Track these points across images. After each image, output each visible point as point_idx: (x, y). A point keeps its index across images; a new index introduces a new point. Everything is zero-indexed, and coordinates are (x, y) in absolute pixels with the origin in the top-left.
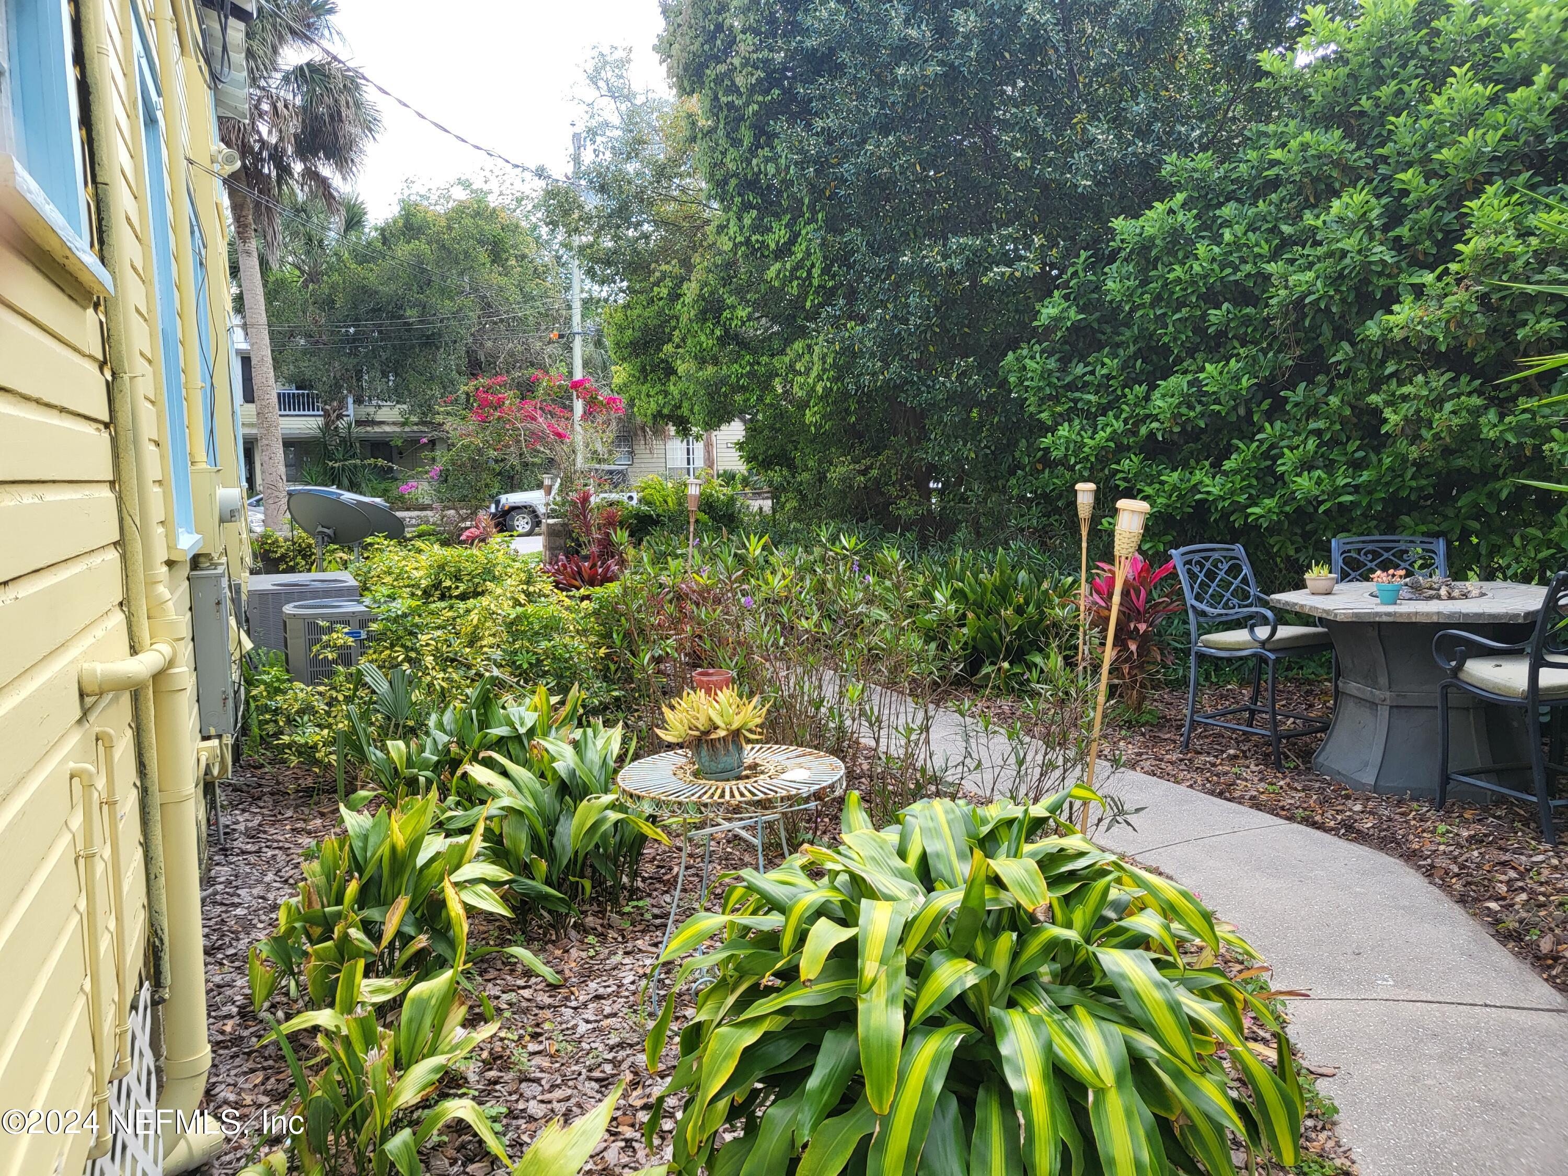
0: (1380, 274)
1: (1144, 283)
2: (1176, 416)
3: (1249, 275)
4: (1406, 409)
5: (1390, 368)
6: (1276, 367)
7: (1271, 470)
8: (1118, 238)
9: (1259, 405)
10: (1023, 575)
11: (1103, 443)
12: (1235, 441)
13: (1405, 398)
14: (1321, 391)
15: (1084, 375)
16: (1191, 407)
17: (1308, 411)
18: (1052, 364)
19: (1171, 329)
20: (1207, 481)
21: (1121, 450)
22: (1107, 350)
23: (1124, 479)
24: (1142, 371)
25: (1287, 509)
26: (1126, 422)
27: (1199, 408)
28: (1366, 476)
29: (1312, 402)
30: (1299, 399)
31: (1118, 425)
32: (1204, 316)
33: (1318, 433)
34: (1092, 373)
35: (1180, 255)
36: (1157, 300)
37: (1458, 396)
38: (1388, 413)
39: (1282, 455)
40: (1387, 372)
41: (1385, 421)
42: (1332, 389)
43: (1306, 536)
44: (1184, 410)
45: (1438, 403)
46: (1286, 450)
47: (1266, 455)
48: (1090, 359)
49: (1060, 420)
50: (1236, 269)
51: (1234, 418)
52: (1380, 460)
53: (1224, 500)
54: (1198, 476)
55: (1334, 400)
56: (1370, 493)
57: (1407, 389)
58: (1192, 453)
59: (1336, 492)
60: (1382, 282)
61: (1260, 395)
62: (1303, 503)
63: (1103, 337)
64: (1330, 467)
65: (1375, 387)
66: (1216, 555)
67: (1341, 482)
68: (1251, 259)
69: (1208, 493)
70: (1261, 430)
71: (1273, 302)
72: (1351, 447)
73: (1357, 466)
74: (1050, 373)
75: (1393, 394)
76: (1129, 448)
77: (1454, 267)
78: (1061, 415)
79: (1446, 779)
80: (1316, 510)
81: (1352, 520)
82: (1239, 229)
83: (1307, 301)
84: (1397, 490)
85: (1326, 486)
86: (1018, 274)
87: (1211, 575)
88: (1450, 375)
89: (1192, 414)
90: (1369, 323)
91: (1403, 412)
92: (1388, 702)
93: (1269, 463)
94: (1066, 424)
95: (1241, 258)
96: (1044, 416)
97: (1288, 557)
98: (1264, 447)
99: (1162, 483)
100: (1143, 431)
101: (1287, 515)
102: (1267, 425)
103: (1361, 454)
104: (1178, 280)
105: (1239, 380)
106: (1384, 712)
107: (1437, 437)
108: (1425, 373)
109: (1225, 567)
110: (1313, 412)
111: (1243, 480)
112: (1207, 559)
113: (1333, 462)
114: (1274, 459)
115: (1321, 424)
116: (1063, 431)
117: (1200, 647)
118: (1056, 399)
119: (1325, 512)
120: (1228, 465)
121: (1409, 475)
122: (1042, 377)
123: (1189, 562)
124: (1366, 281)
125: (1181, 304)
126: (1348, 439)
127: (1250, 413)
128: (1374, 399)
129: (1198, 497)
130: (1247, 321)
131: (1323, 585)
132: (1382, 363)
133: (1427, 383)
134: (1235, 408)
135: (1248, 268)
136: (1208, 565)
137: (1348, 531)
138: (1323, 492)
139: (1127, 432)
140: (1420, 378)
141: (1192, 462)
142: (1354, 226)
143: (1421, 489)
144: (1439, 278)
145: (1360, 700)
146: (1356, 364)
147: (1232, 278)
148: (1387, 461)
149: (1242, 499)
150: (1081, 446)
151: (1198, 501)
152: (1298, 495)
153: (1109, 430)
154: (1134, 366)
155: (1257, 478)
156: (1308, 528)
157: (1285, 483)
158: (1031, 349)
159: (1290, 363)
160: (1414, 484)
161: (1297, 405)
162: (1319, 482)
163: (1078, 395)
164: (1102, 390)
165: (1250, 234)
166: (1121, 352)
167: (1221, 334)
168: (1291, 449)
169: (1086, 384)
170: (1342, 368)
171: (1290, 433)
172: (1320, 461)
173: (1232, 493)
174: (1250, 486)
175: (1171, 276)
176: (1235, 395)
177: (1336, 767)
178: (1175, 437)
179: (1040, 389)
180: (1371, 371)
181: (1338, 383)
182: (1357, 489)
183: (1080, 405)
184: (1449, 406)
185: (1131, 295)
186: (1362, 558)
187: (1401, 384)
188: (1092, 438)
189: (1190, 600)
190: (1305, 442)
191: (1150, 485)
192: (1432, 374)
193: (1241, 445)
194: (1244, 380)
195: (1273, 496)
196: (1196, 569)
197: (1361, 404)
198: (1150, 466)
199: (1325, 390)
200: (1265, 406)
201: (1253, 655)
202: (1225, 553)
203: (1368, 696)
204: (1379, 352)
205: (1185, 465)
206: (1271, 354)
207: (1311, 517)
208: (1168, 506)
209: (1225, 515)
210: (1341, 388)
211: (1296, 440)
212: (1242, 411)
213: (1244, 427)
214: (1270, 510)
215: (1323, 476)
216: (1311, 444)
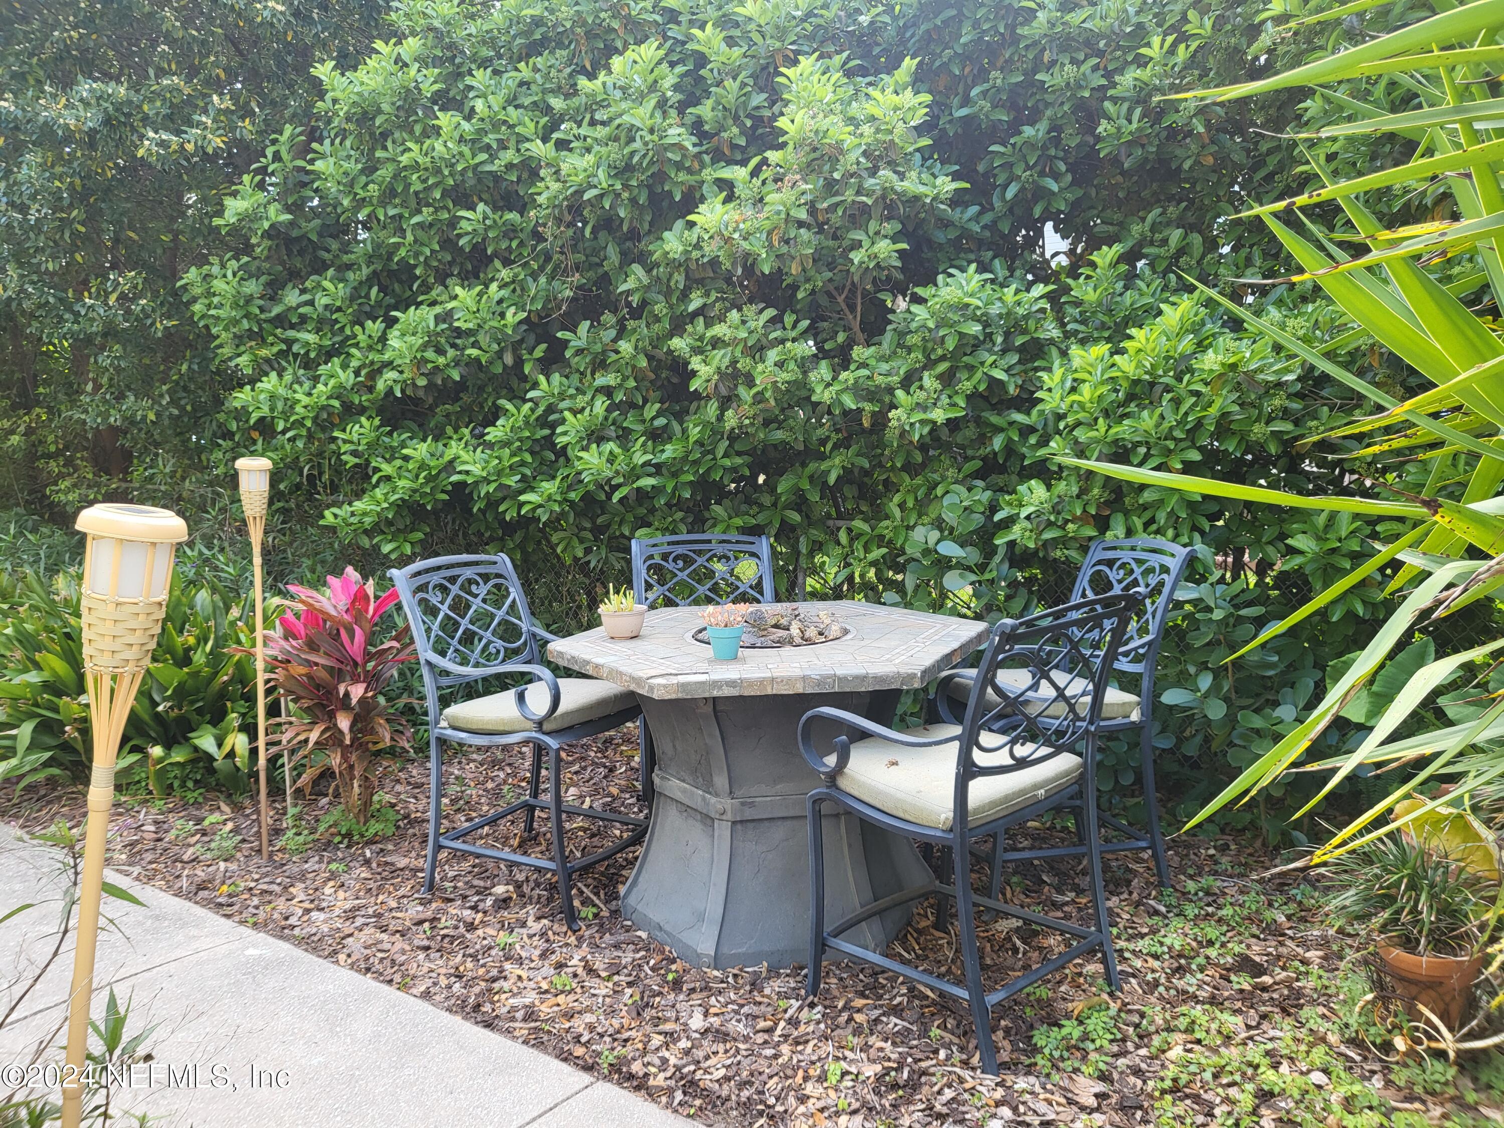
0: (679, 166)
1: (370, 169)
2: (420, 363)
3: (510, 166)
4: (720, 358)
5: (696, 302)
6: (550, 299)
7: (549, 442)
8: (328, 97)
9: (531, 352)
10: (203, 597)
11: (323, 401)
12: (503, 402)
13: (717, 343)
14: (609, 335)
15: (299, 306)
16: (440, 352)
17: (593, 362)
18: (252, 287)
19: (410, 237)
20: (465, 456)
21: (351, 412)
22: (331, 272)
23: (355, 453)
24: (379, 303)
25: (572, 495)
26: (357, 373)
27: (451, 353)
28: (670, 451)
29: (598, 348)
30: (582, 343)
31: (347, 378)
32: (453, 222)
33: (608, 391)
34: (311, 303)
35: (418, 129)
36: (389, 194)
37: (782, 341)
38: (696, 363)
39: (563, 421)
40: (692, 308)
41: (694, 373)
42: (622, 332)
43: (597, 531)
44: (430, 354)
45: (758, 350)
46: (567, 414)
47: (542, 422)
48: (308, 284)
49: (266, 367)
50: (493, 157)
51: (498, 369)
52: (684, 431)
53: (489, 482)
54: (455, 449)
55: (626, 347)
56: (675, 475)
57: (719, 330)
58: (447, 416)
59: (633, 474)
60: (682, 177)
61: (531, 339)
62: (592, 487)
63: (326, 256)
64: (624, 437)
65: (678, 327)
66: (469, 573)
67: (640, 459)
68: (512, 144)
69: (467, 473)
70: (535, 385)
71: (541, 199)
72: (651, 410)
73: (657, 436)
74: (249, 299)
75: (701, 339)
76: (362, 410)
77: (773, 156)
78: (267, 361)
79: (821, 946)
80: (609, 497)
81: (652, 511)
82: (496, 101)
83: (586, 197)
84: (709, 470)
85: (621, 464)
86: (190, 147)
87: (461, 607)
88: (770, 312)
89: (441, 360)
90: (666, 235)
91: (715, 363)
92: (729, 816)
93: (547, 432)
94: (273, 375)
95: (499, 141)
96: (243, 360)
97: (576, 559)
98: (540, 411)
99: (406, 458)
100: (381, 386)
101: (572, 503)
102: (542, 378)
103: (661, 422)
104: (415, 166)
105: (502, 315)
106: (723, 830)
107: (759, 398)
108: (740, 310)
109: (482, 590)
110: (600, 364)
111: (513, 455)
112: (453, 580)
113: (627, 432)
114: (553, 426)
115: (609, 379)
116: (271, 382)
117: (443, 728)
118: (260, 338)
119: (621, 500)
120: (494, 433)
121: (720, 452)
122: (235, 305)
123: (422, 588)
124: (660, 177)
125: (421, 201)
126: (646, 401)
127: (519, 363)
128: (678, 344)
129: (455, 478)
130: (511, 231)
131: (626, 625)
132: (685, 296)
133: (744, 322)
134: (500, 354)
135: (509, 156)
136: (455, 589)
137: (649, 525)
138: (617, 473)
139: (357, 388)
140: (734, 315)
141: (449, 430)
142: (641, 97)
143: (734, 469)
144: (755, 173)
145: (686, 809)
146: (652, 296)
147: (488, 168)
148: (695, 432)
149: (512, 481)
150: (291, 404)
151: (455, 485)
152: (586, 477)
153: (332, 382)
154: (367, 296)
155: (532, 453)
156: (599, 521)
157: (568, 460)
158: (223, 266)
159: (568, 293)
160: (727, 462)
161: (579, 352)
162: (611, 459)
163: (291, 333)
164: (326, 329)
165: (510, 109)
166: (350, 275)
167: (479, 249)
168: (575, 412)
169: (304, 319)
170: (635, 300)
171: (572, 391)
172: (612, 432)
173: (499, 473)
174: (523, 463)
175: (405, 159)
176: (499, 337)
177: (655, 915)
178: (421, 394)
179: (236, 322)
180: (671, 307)
181: (631, 324)
182: (658, 468)
183: (295, 348)
184: (773, 355)
185: (351, 184)
186: (670, 566)
187: (708, 325)
188: (309, 394)
189: (425, 652)
190: (591, 403)
191: (388, 461)
192: (750, 310)
193: (509, 406)
194: (509, 314)
195: (553, 478)
196: (434, 599)
197: (660, 354)
198: (390, 434)
199: (613, 333)
200: (539, 352)
201: (526, 742)
202: (481, 569)
203: (698, 804)
204: (679, 279)
205: (439, 436)
206: (543, 280)
207: (603, 507)
208: (415, 491)
209: (492, 503)
210: (634, 330)
211: (581, 401)
212: (509, 359)
213: (515, 383)
214: (550, 498)
215: (617, 450)
216: (600, 405)
